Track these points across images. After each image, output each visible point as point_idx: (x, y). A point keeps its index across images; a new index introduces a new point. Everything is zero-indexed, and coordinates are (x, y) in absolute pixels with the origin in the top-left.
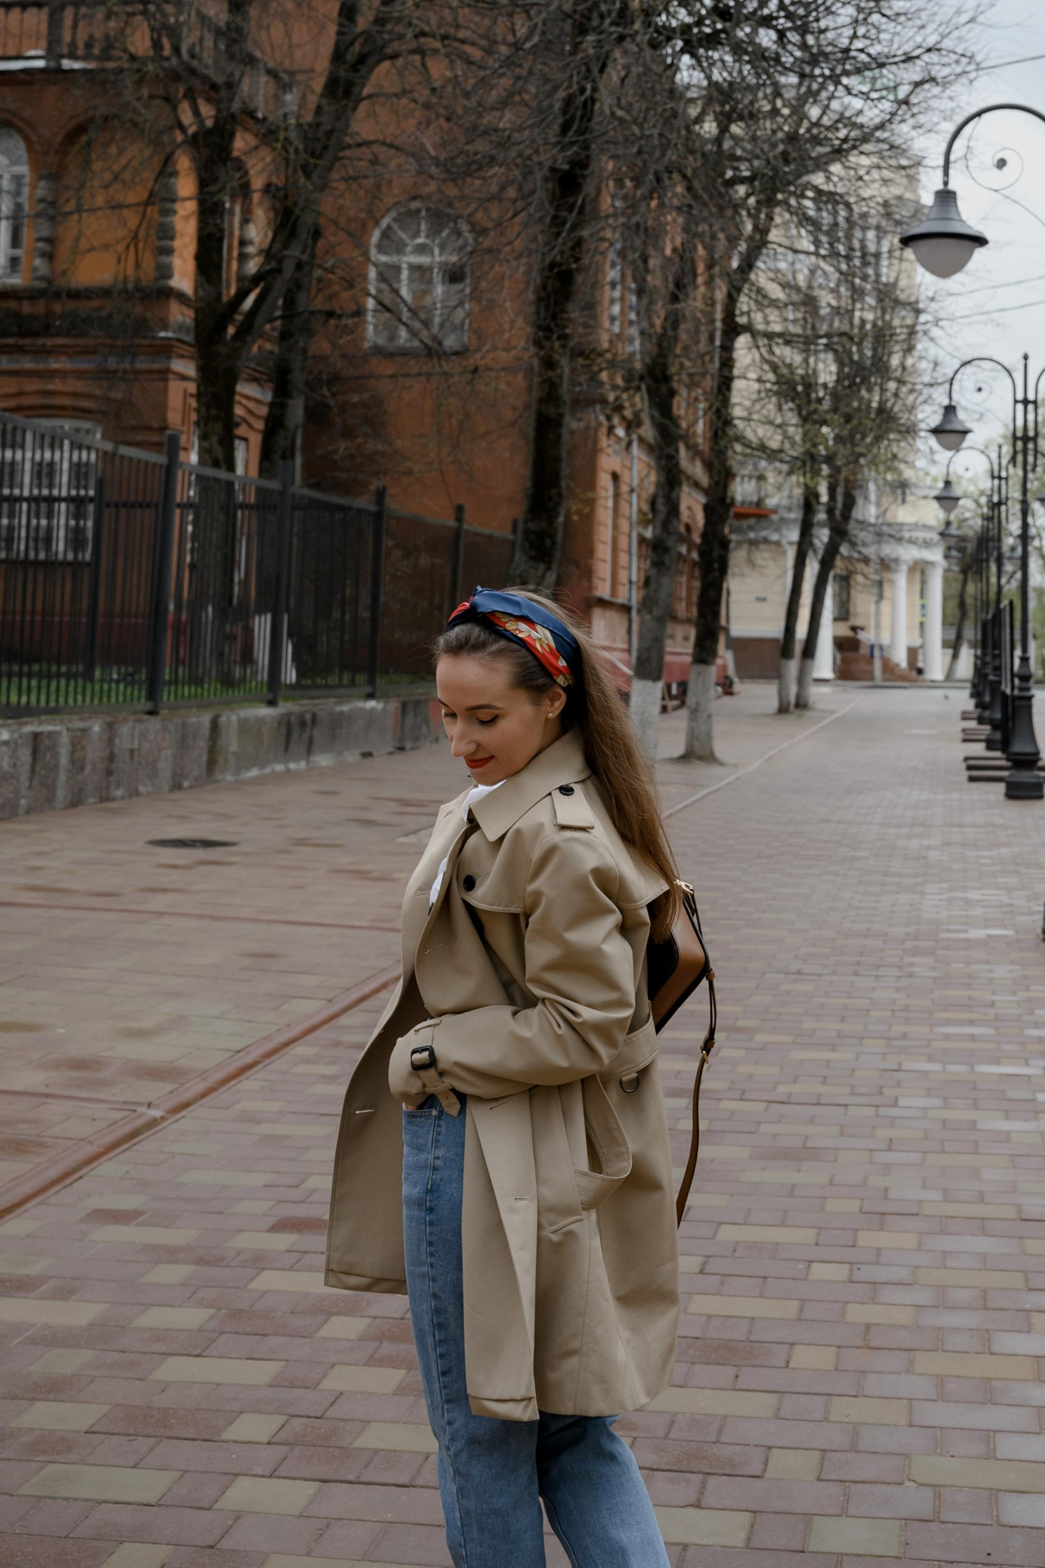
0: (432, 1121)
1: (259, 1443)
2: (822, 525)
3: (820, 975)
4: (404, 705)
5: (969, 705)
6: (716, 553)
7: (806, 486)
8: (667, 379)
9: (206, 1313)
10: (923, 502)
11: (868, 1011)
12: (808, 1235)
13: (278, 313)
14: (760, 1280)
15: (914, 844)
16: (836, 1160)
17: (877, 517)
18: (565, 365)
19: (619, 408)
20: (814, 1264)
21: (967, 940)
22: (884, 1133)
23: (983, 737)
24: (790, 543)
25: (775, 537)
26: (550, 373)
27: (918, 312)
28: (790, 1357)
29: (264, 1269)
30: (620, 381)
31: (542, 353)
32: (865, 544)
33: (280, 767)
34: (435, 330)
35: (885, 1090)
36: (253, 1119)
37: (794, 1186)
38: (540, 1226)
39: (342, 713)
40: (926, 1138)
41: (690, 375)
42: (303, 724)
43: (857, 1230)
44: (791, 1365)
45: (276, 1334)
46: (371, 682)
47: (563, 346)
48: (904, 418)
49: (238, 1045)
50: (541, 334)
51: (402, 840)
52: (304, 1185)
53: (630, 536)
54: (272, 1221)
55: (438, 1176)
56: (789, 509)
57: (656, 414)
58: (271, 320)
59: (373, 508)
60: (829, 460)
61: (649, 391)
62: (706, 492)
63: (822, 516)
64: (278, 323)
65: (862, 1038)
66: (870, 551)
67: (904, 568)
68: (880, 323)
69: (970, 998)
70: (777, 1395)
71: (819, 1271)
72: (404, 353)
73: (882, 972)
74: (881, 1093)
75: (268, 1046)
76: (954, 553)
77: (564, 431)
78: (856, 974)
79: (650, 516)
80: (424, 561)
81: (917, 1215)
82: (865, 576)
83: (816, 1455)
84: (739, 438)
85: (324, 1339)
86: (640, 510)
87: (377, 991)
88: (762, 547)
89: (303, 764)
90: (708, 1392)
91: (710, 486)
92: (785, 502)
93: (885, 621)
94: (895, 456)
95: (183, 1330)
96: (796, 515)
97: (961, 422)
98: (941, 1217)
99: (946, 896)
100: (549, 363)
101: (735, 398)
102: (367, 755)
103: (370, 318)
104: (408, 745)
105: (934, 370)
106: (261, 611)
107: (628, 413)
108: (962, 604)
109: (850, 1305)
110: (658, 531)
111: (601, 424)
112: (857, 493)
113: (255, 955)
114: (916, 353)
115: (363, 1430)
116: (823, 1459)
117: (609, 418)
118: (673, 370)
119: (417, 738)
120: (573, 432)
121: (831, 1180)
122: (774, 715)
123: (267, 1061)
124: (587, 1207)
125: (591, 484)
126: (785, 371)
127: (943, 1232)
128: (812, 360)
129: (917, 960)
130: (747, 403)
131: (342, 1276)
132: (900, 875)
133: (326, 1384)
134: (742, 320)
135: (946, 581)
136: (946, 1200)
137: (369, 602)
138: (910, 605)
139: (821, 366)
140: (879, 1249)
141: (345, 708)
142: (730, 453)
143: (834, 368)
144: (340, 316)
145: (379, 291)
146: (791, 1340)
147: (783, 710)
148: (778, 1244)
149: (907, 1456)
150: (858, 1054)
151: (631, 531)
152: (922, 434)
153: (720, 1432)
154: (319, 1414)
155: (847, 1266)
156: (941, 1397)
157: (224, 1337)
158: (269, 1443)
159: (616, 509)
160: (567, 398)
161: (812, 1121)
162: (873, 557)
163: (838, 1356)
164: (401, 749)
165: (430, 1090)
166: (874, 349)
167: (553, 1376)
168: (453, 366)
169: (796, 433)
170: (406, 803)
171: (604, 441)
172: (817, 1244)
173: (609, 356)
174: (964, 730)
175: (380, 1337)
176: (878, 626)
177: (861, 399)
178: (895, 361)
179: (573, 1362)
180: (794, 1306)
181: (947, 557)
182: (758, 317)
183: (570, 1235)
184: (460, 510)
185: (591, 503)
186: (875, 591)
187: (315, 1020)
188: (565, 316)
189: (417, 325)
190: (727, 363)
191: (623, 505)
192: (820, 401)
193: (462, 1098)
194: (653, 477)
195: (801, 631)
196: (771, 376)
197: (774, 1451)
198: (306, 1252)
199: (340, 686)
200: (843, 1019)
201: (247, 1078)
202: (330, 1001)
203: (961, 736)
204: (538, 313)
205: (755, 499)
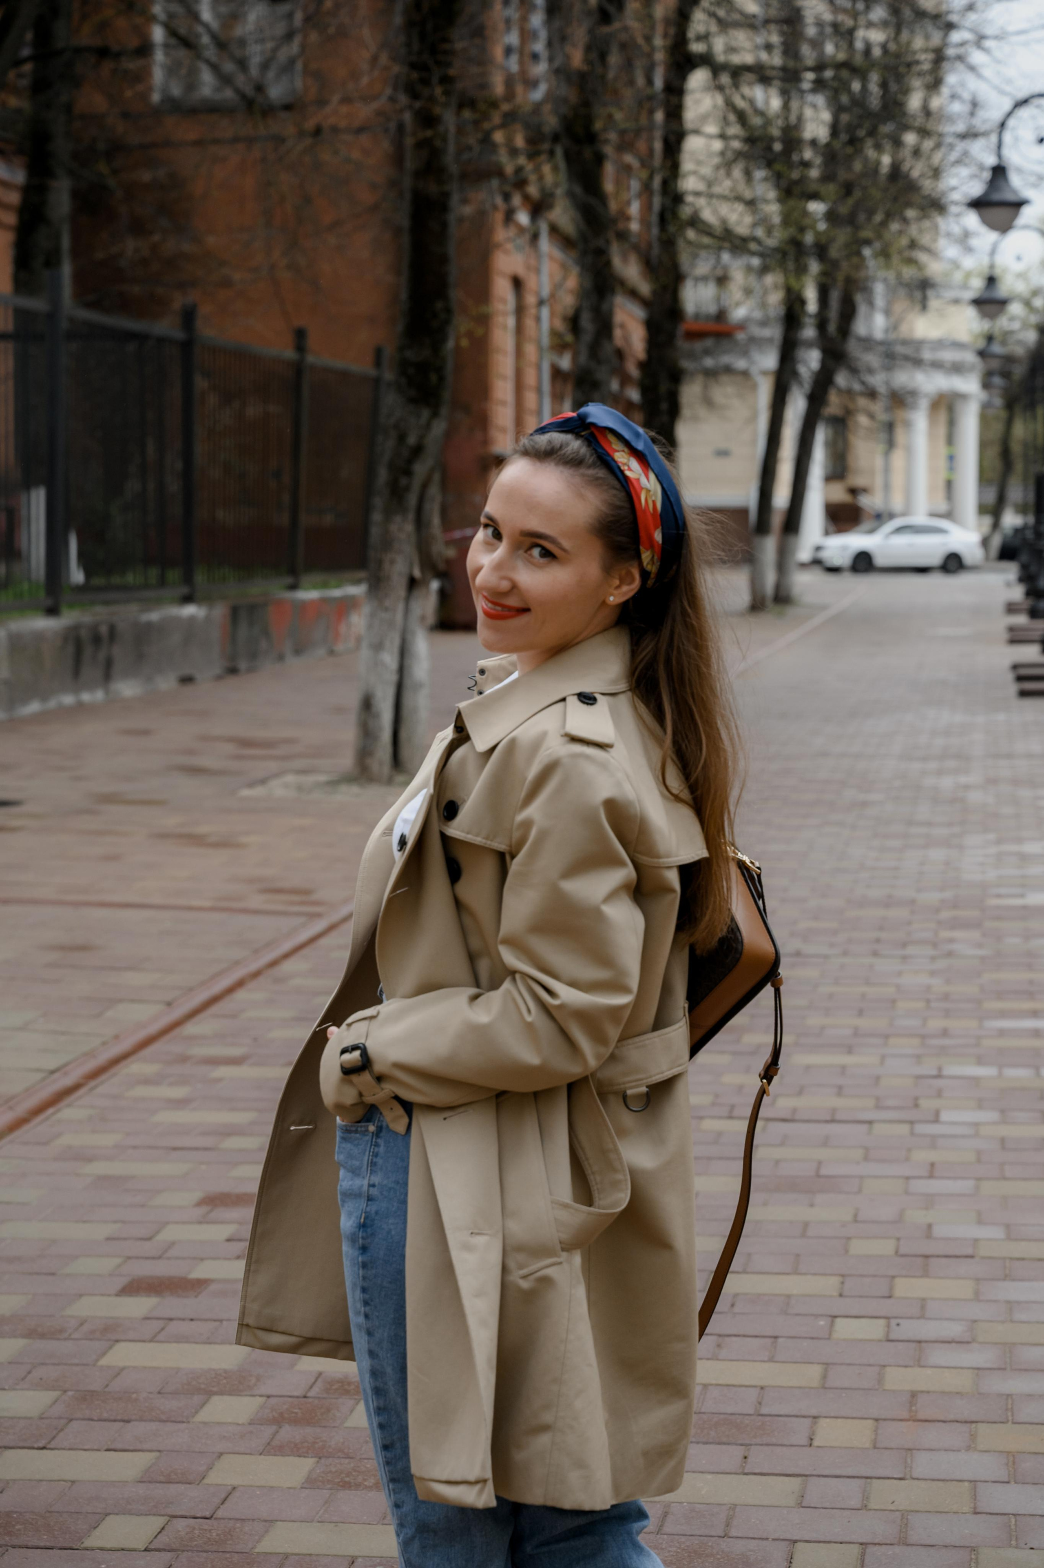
0: (368, 1138)
1: (134, 1550)
2: (809, 345)
3: (826, 957)
4: (235, 613)
5: (1017, 593)
6: (664, 387)
7: (789, 290)
8: (591, 138)
9: (47, 1397)
10: (953, 309)
11: (894, 1001)
12: (830, 1285)
13: (26, 52)
14: (769, 1341)
15: (947, 783)
16: (860, 1191)
17: (887, 331)
18: (449, 120)
19: (521, 183)
20: (838, 1320)
21: (1025, 908)
22: (922, 1156)
23: (1037, 638)
24: (765, 373)
25: (741, 364)
26: (429, 133)
27: (950, 26)
28: (813, 1433)
29: (117, 1341)
30: (520, 141)
31: (418, 104)
32: (870, 371)
33: (68, 700)
34: (254, 71)
35: (923, 1103)
36: (84, 1156)
37: (806, 1225)
38: (505, 1269)
39: (149, 625)
40: (979, 1161)
41: (622, 133)
42: (97, 640)
43: (893, 1277)
44: (816, 1443)
45: (141, 1420)
46: (188, 579)
47: (447, 93)
48: (927, 185)
49: (52, 1064)
50: (415, 75)
51: (246, 792)
52: (160, 1237)
53: (539, 368)
54: (121, 1282)
55: (373, 1208)
56: (764, 323)
57: (578, 190)
58: (18, 63)
59: (179, 335)
60: (821, 251)
61: (568, 156)
62: (645, 303)
63: (809, 332)
64: (28, 67)
65: (887, 1037)
66: (878, 381)
67: (924, 404)
68: (892, 47)
69: (1031, 982)
70: (799, 1479)
71: (845, 1329)
72: (212, 109)
73: (910, 950)
74: (916, 1106)
75: (91, 1065)
76: (997, 380)
77: (452, 218)
78: (875, 954)
79: (569, 338)
80: (253, 411)
81: (972, 1257)
82: (872, 416)
83: (855, 1550)
84: (695, 221)
85: (205, 1423)
86: (554, 333)
87: (230, 990)
88: (724, 378)
89: (99, 695)
90: (709, 1476)
91: (654, 293)
92: (757, 315)
93: (898, 480)
94: (913, 245)
95: (20, 1418)
96: (775, 332)
97: (1015, 192)
98: (1004, 1259)
99: (993, 850)
100: (427, 119)
101: (687, 165)
102: (187, 680)
103: (159, 56)
104: (243, 665)
105: (972, 114)
106: (28, 484)
107: (533, 190)
108: (1006, 454)
109: (888, 1369)
110: (583, 359)
111: (495, 208)
112: (859, 298)
113: (62, 948)
114: (945, 91)
115: (267, 1531)
116: (863, 1554)
117: (507, 197)
118: (598, 125)
119: (254, 656)
120: (461, 220)
121: (856, 1216)
122: (741, 614)
123: (92, 1083)
124: (568, 1247)
125: (483, 294)
126: (757, 121)
127: (1007, 1277)
128: (794, 104)
129: (958, 934)
130: (707, 171)
131: (260, 1333)
132: (929, 824)
133: (213, 1478)
134: (696, 47)
135: (984, 420)
136: (1009, 1238)
137: (179, 465)
138: (932, 455)
139: (808, 112)
140: (924, 1300)
141: (154, 616)
142: (681, 244)
143: (826, 116)
144: (118, 55)
145: (171, 16)
146: (814, 1412)
147: (757, 606)
148: (789, 1297)
149: (973, 1549)
150: (883, 1058)
151: (541, 358)
152: (954, 209)
153: (728, 1525)
154: (207, 1514)
155: (882, 1322)
156: (1014, 1478)
157: (75, 1425)
158: (146, 1550)
159: (519, 329)
160: (454, 168)
161: (825, 1142)
162: (882, 389)
163: (876, 1430)
164: (233, 671)
165: (369, 1099)
166: (884, 85)
167: (519, 1456)
168: (286, 126)
169: (773, 210)
170: (246, 743)
171: (501, 234)
172: (841, 1295)
173: (505, 107)
174: (1011, 629)
175: (279, 1420)
176: (887, 487)
177: (866, 160)
178: (914, 102)
179: (544, 1439)
180: (815, 1371)
181: (986, 385)
182: (719, 45)
183: (546, 1282)
184: (300, 335)
185: (484, 320)
186: (883, 436)
187: (153, 1029)
188: (447, 46)
189: (229, 67)
190: (675, 113)
191: (529, 323)
192: (806, 165)
193: (408, 1107)
194: (572, 282)
195: (781, 496)
196: (735, 129)
197: (798, 1545)
198: (171, 1319)
199: (146, 586)
200: (861, 1013)
201: (69, 1106)
202: (169, 1004)
203: (1005, 636)
204: (408, 45)
205: (712, 309)
